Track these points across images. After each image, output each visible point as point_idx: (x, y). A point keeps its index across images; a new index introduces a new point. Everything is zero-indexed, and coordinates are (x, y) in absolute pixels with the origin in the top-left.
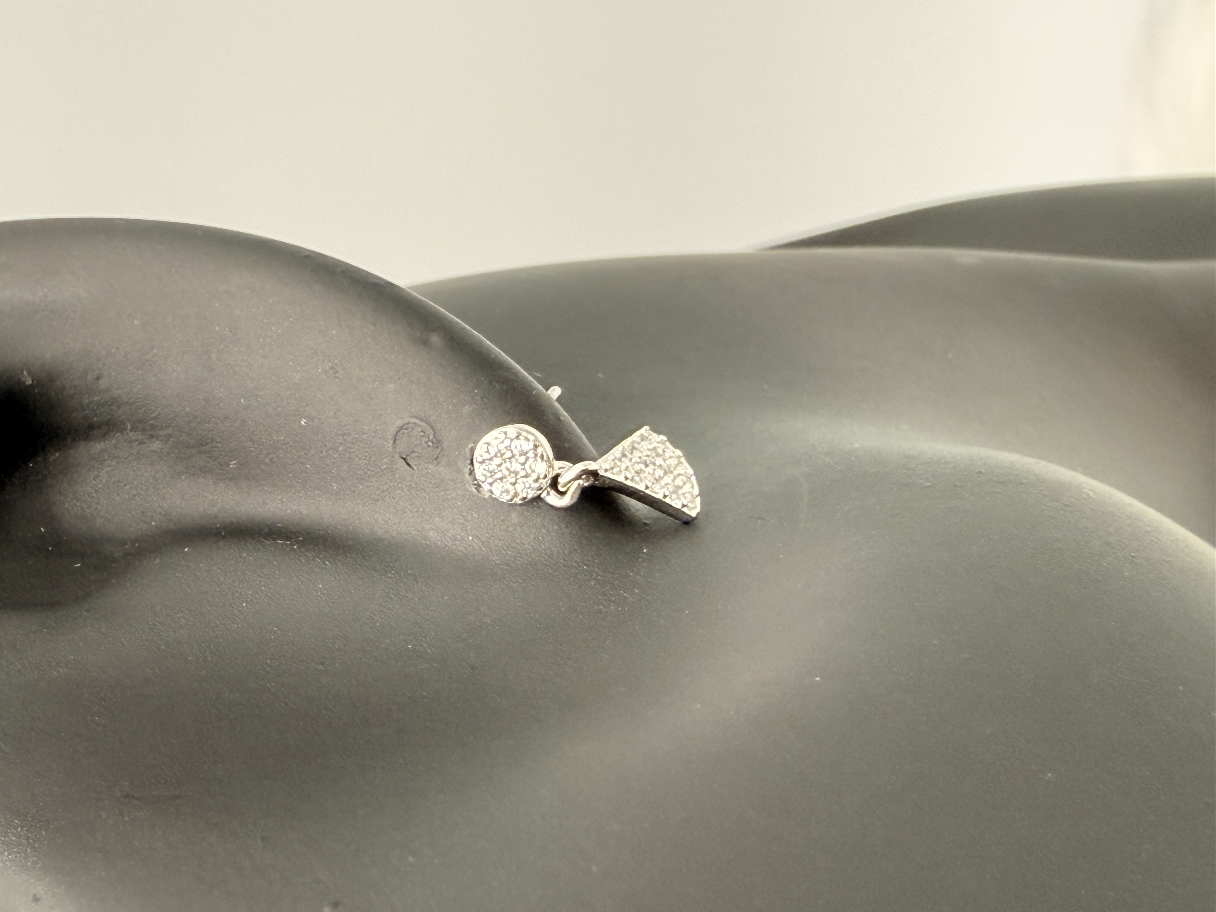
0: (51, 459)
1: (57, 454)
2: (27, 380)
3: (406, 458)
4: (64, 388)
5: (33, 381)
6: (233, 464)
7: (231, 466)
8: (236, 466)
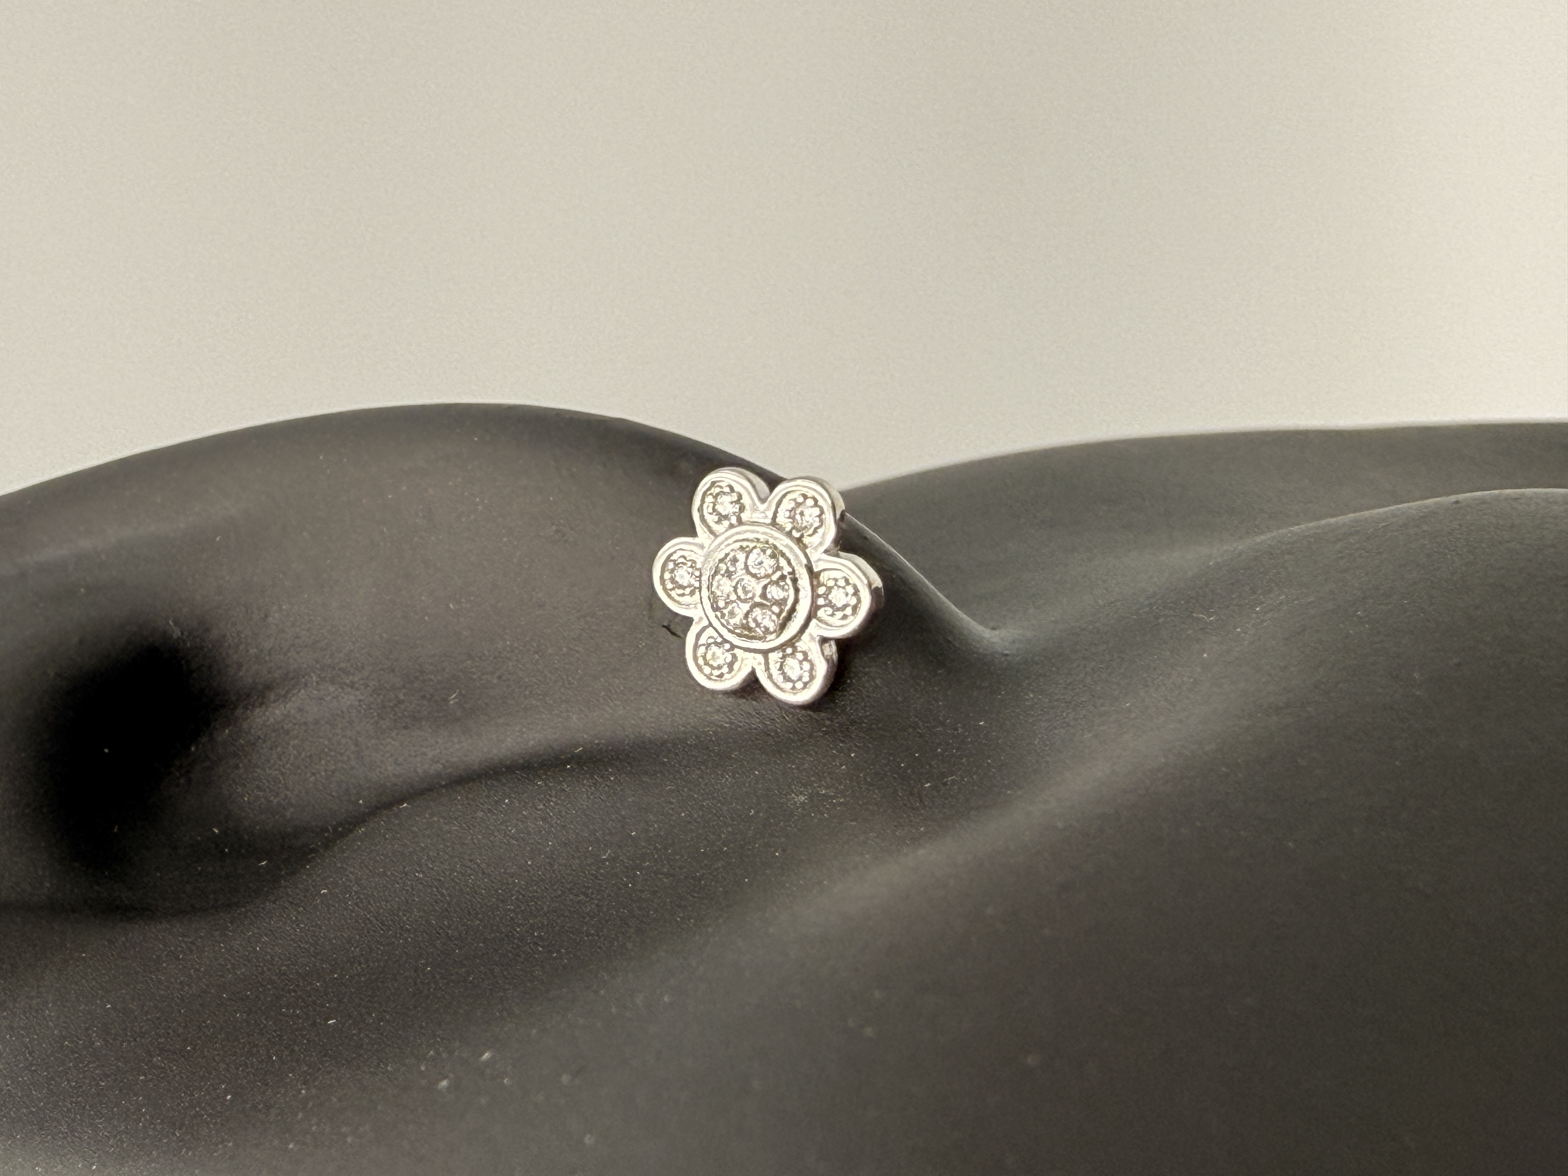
0: (220, 739)
1: (227, 731)
2: (173, 631)
3: (669, 625)
4: (224, 636)
5: (182, 633)
6: (453, 700)
7: (451, 702)
8: (457, 700)
